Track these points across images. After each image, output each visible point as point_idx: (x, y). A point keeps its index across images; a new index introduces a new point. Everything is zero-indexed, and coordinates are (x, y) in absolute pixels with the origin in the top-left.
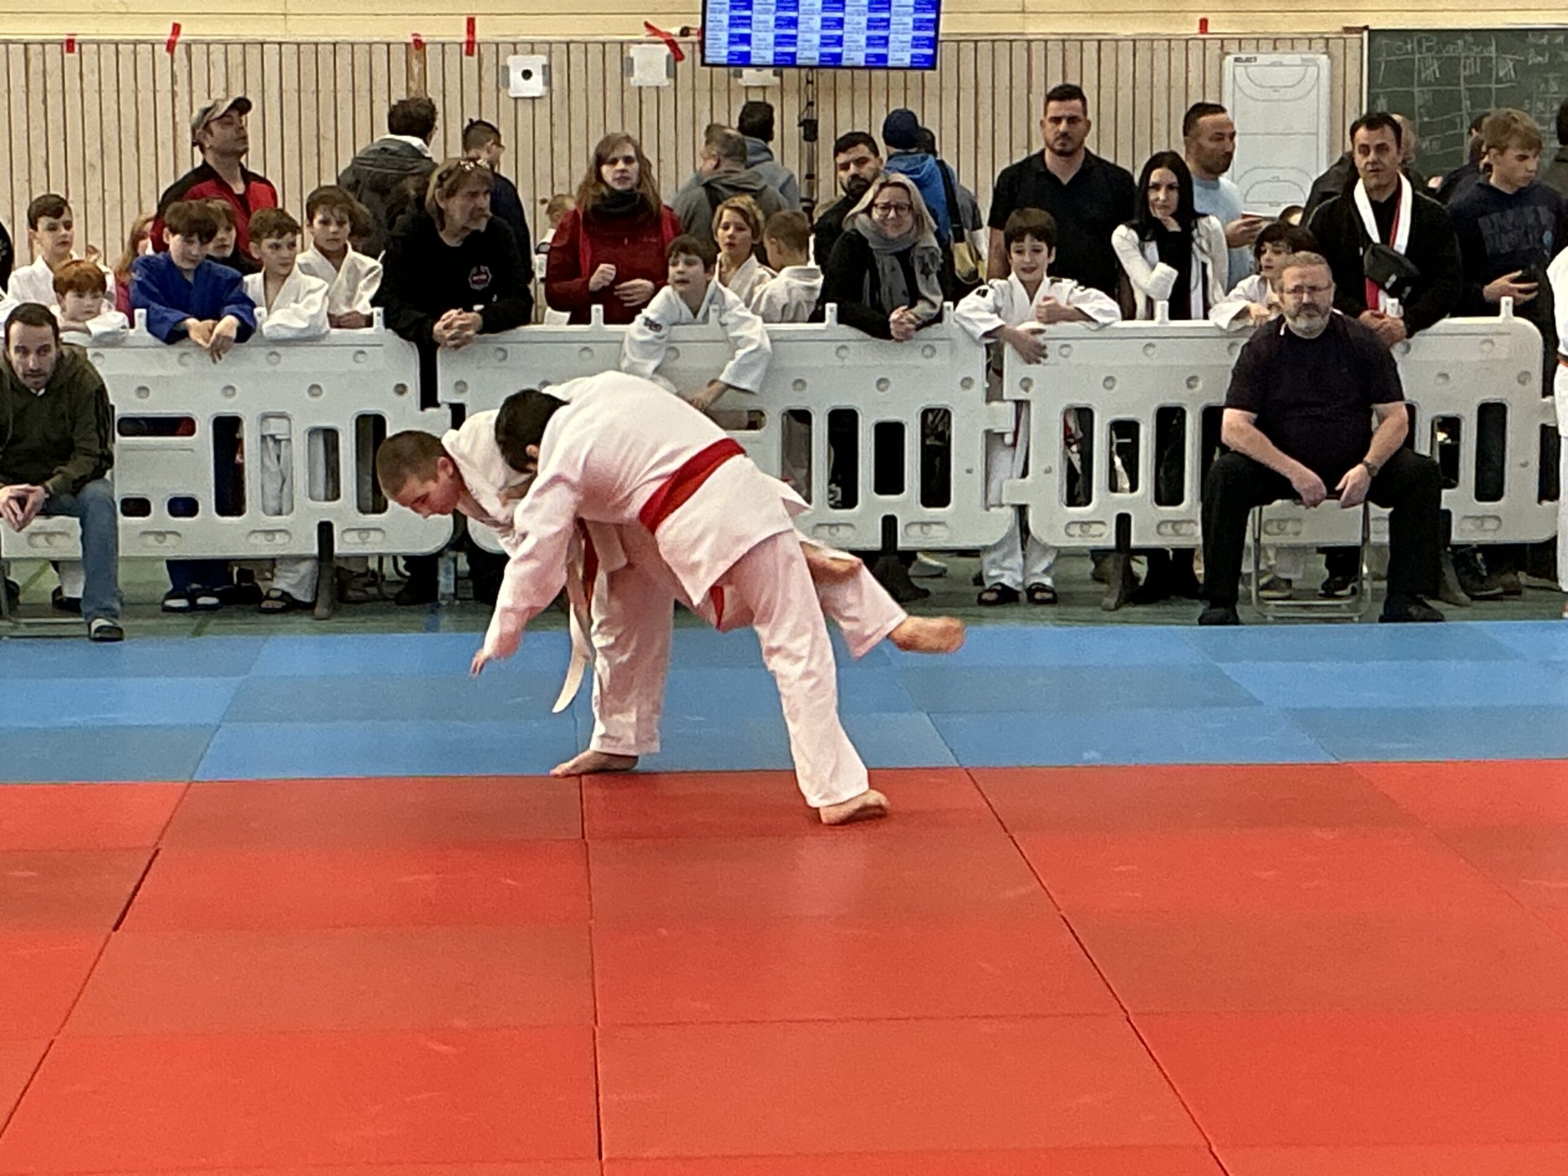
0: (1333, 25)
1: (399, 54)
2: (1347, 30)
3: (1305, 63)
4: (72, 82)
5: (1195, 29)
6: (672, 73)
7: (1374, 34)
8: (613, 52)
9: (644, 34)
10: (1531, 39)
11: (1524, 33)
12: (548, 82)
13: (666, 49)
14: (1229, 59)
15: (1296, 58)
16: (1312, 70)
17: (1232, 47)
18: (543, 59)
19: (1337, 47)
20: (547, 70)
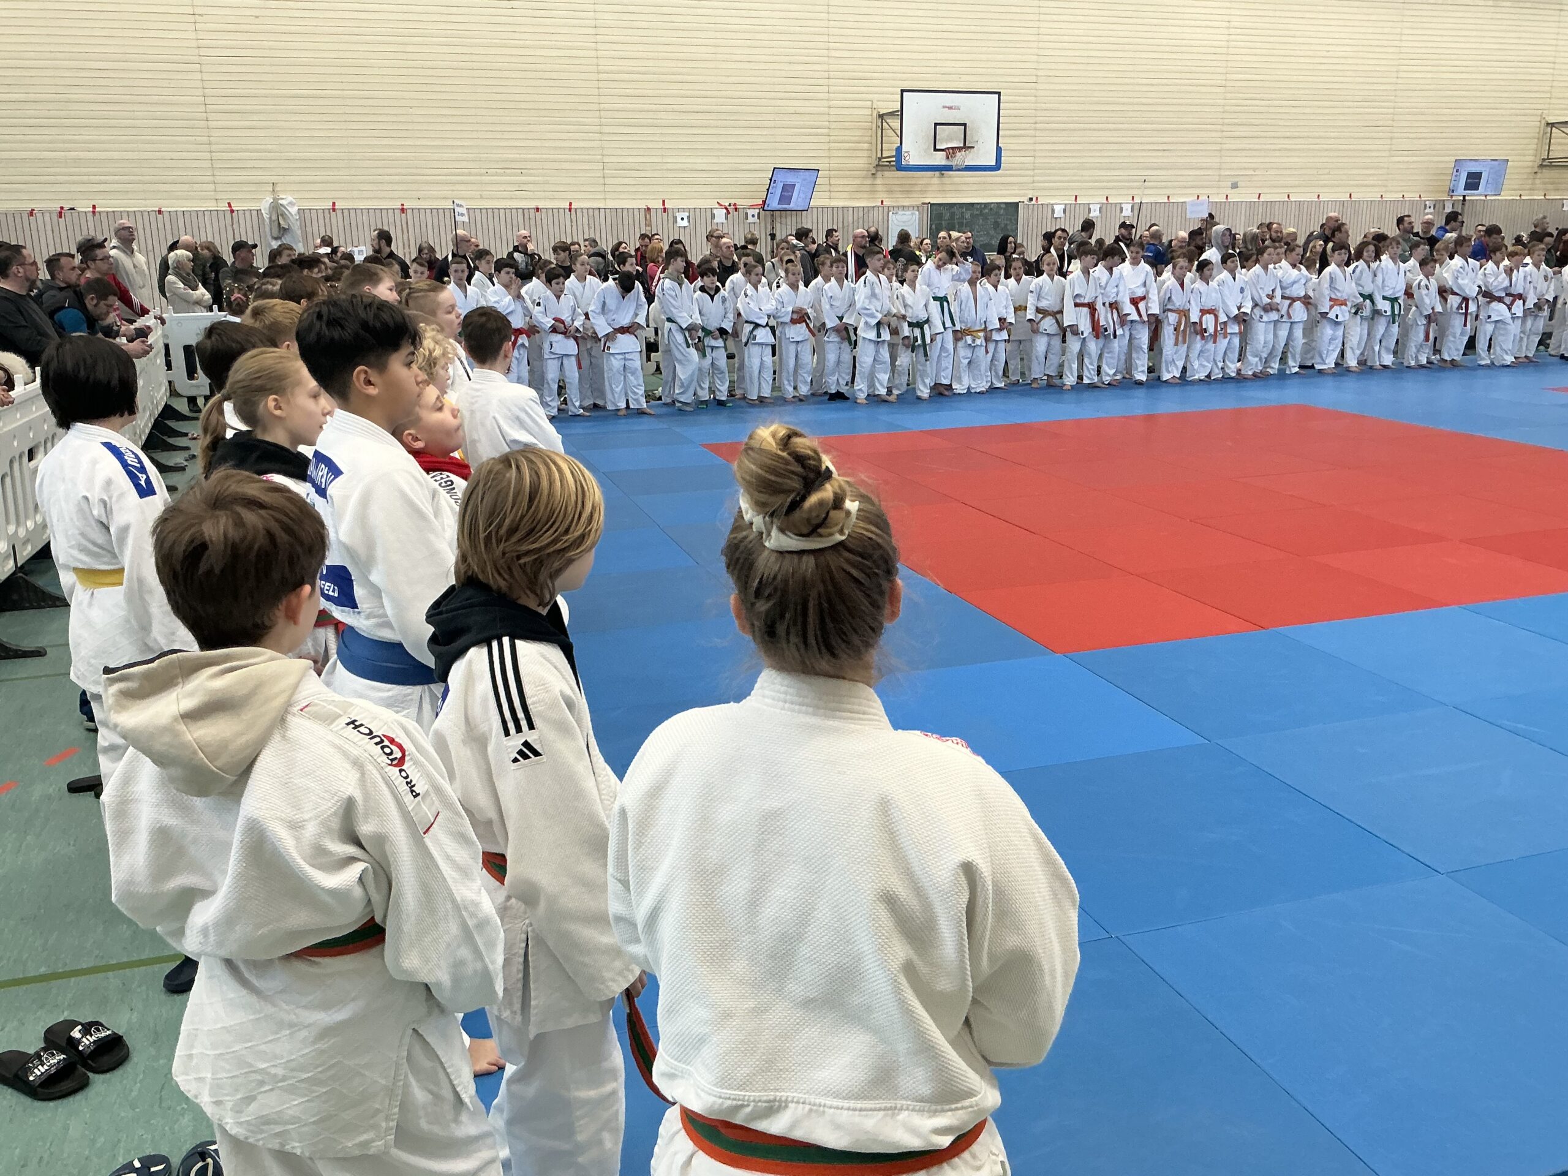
0: (918, 202)
1: (643, 213)
2: (923, 204)
3: (912, 214)
4: (539, 222)
5: (880, 204)
6: (727, 218)
7: (932, 205)
8: (708, 212)
9: (717, 206)
10: (975, 206)
11: (972, 204)
12: (689, 222)
13: (725, 211)
14: (891, 213)
15: (910, 213)
17: (891, 209)
18: (687, 214)
19: (920, 209)
20: (688, 217)
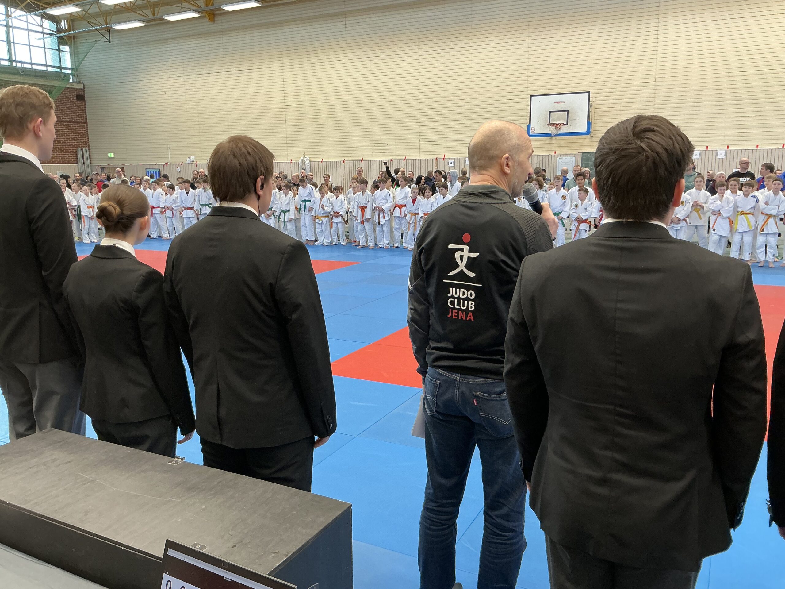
0: (576, 152)
1: (434, 160)
2: (579, 153)
5: (554, 153)
7: (583, 153)
8: (463, 159)
12: (454, 164)
14: (559, 158)
15: (569, 158)
16: (572, 160)
17: (560, 156)
18: (453, 161)
19: (577, 156)
